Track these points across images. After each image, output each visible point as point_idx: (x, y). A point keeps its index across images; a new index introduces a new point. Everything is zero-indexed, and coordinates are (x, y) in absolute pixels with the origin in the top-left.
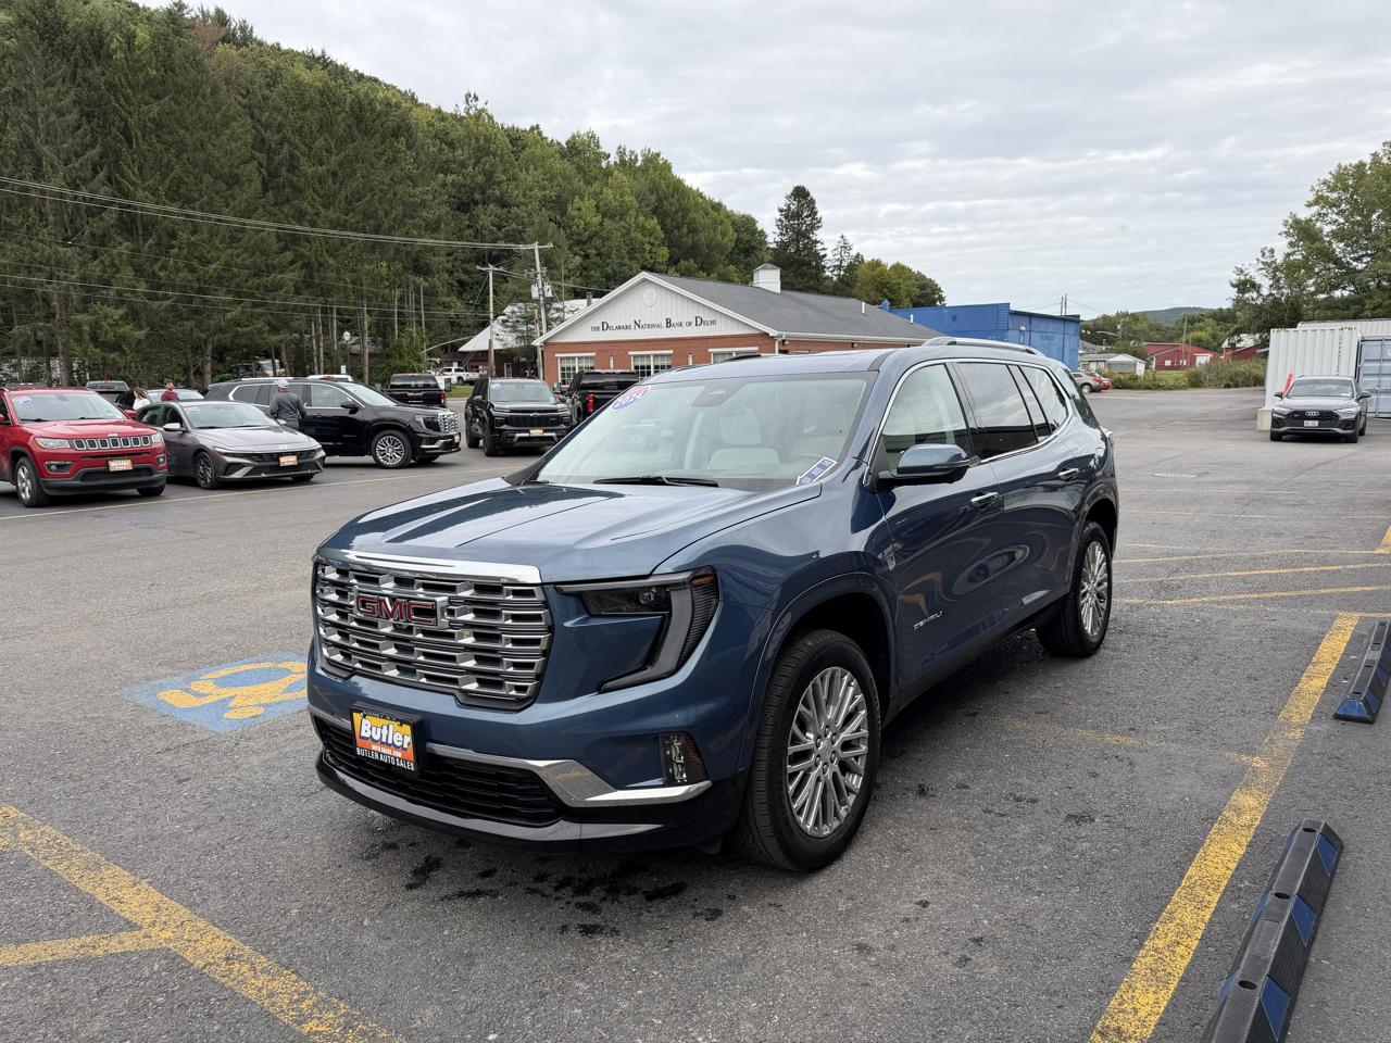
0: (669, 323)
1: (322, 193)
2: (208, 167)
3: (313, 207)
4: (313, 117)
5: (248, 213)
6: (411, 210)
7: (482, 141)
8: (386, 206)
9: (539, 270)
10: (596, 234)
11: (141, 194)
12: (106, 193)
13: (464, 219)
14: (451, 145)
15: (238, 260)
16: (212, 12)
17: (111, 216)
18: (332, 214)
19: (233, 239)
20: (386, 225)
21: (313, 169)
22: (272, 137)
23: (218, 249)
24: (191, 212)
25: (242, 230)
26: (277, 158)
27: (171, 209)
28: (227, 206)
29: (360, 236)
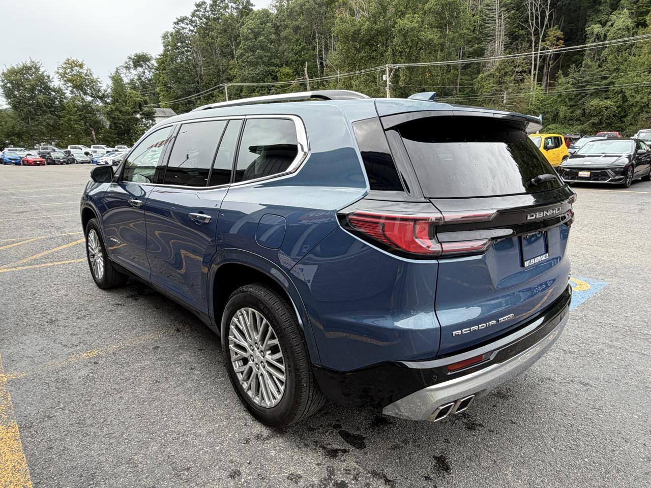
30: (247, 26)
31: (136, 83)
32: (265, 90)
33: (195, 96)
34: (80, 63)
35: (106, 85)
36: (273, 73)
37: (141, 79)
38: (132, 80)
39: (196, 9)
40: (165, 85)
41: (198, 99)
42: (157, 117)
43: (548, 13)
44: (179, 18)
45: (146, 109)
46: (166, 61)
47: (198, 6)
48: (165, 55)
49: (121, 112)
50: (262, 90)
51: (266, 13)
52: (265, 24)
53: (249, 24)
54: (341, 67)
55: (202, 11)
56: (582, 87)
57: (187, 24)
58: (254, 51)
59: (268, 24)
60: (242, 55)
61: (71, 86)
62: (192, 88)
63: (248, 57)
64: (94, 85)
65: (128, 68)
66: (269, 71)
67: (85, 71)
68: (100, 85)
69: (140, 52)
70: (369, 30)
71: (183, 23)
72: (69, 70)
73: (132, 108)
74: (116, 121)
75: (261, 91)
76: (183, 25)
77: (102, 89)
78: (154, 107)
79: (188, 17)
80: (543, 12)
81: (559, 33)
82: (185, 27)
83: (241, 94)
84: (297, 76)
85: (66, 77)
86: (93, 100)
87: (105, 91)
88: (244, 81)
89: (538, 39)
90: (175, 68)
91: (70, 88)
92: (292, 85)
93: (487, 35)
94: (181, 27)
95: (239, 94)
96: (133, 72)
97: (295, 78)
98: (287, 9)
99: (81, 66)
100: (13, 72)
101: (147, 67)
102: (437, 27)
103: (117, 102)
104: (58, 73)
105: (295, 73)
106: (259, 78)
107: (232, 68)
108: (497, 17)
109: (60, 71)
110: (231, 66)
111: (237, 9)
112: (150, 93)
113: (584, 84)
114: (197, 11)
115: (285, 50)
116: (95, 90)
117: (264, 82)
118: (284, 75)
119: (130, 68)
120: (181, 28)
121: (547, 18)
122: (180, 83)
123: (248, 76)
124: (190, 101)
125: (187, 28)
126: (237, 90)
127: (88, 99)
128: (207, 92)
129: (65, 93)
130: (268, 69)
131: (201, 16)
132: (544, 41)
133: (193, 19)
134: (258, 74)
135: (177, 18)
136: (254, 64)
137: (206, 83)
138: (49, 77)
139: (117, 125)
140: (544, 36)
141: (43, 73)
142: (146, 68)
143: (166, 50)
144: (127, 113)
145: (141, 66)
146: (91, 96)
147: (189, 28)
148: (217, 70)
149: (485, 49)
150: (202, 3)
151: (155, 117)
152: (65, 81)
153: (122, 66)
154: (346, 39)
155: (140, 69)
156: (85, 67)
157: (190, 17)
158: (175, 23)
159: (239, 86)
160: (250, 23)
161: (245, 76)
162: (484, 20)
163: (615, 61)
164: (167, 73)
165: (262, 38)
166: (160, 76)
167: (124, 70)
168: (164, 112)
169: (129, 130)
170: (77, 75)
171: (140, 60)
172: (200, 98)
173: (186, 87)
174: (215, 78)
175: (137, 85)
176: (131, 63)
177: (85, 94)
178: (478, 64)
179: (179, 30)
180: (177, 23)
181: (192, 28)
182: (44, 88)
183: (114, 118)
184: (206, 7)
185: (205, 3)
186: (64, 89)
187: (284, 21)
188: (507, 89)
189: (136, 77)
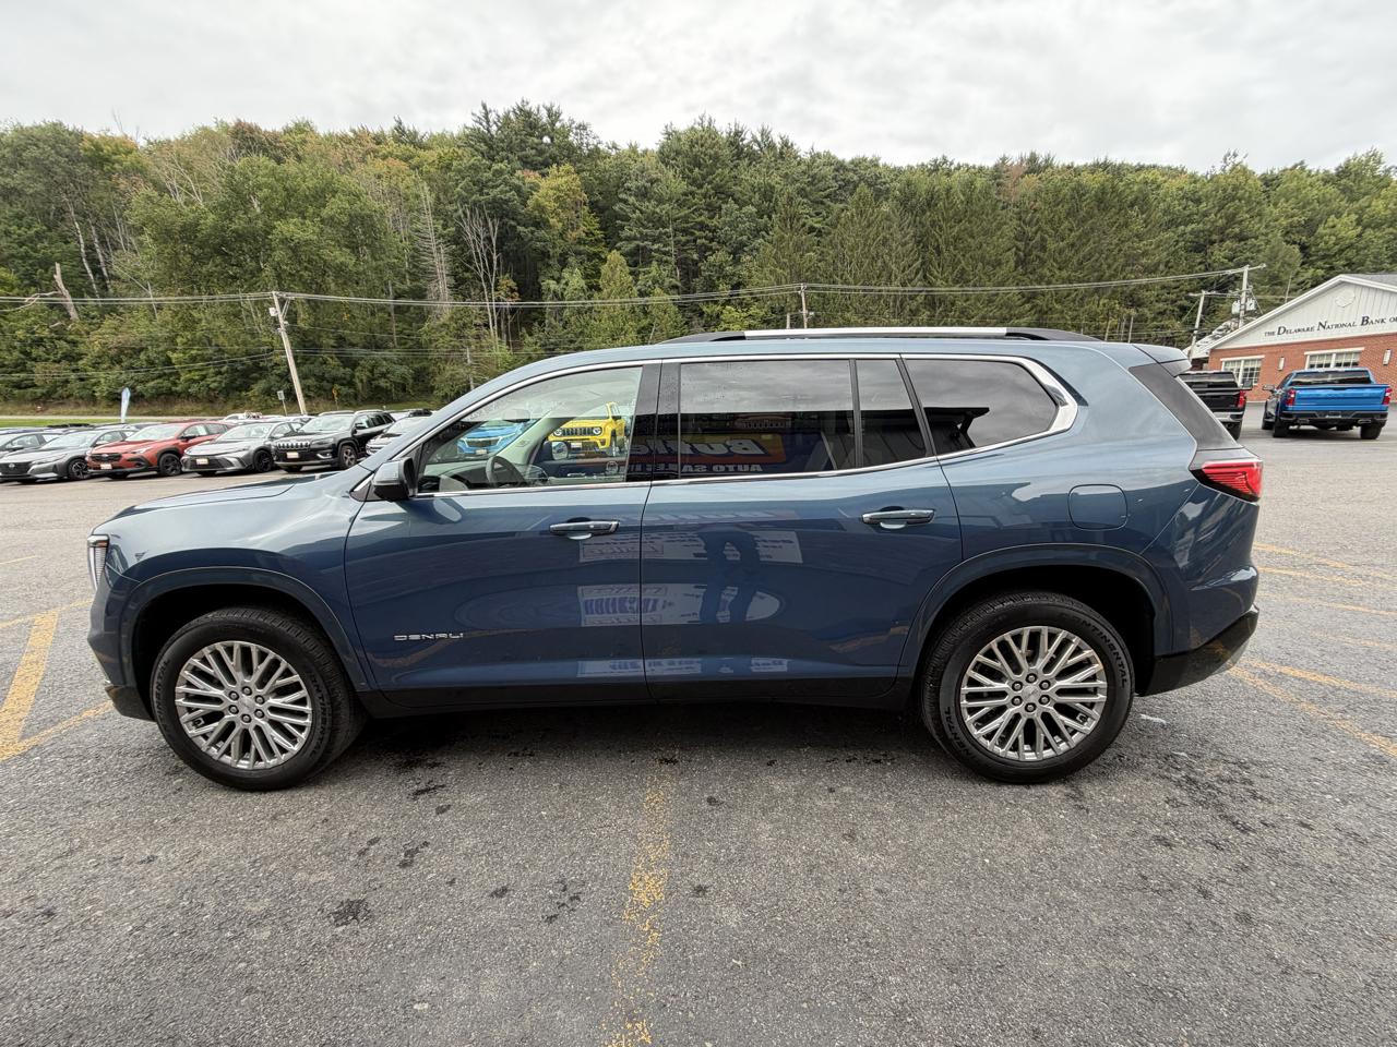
0: (1365, 321)
1: (1059, 260)
2: (982, 259)
3: (1051, 271)
4: (1062, 209)
5: (1002, 284)
6: (1131, 260)
7: (1229, 191)
8: (1109, 261)
9: (1244, 288)
10: (1350, 246)
11: (939, 282)
12: (920, 286)
13: (1198, 258)
14: (1198, 201)
15: (991, 314)
16: (1028, 155)
17: (920, 299)
18: (1064, 274)
19: (990, 301)
20: (1107, 274)
21: (1056, 245)
22: (1030, 230)
23: (979, 309)
24: (966, 288)
25: (997, 295)
26: (1031, 243)
27: (954, 289)
28: (989, 281)
29: (1083, 286)
43: (495, 257)
54: (161, 285)
56: (550, 349)
70: (218, 229)
80: (489, 254)
81: (512, 284)
84: (33, 289)
89: (489, 286)
92: (23, 304)
93: (425, 271)
97: (30, 293)
102: (347, 246)
105: (26, 282)
108: (434, 249)
113: (552, 347)
121: (495, 262)
132: (496, 290)
140: (496, 286)
149: (426, 290)
154: (165, 235)
162: (416, 250)
163: (578, 324)
178: (420, 308)
188: (469, 345)
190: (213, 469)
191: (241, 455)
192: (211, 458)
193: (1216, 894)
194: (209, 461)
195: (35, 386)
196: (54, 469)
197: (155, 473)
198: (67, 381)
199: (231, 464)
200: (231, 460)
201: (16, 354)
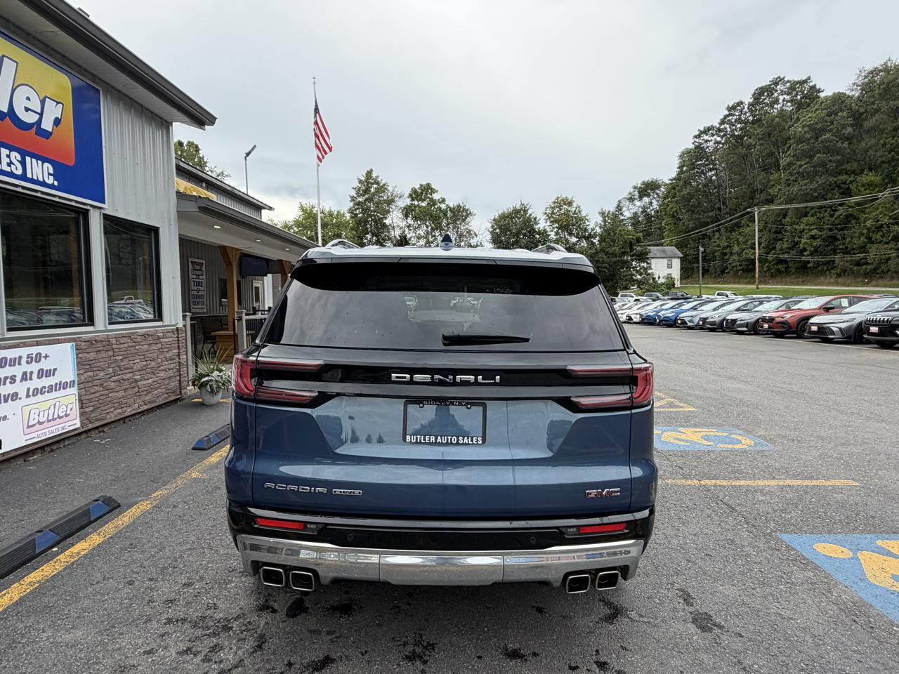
30: (803, 122)
31: (639, 217)
32: (826, 211)
33: (713, 228)
34: (570, 200)
35: (594, 222)
36: (842, 186)
37: (646, 211)
38: (635, 214)
39: (728, 113)
40: (673, 216)
41: (717, 231)
42: (653, 258)
44: (702, 129)
45: (639, 248)
46: (678, 186)
47: (729, 109)
48: (678, 178)
49: (607, 253)
50: (820, 213)
51: (839, 99)
52: (836, 114)
53: (805, 120)
55: (737, 114)
57: (713, 135)
58: (811, 157)
59: (840, 114)
60: (790, 164)
61: (557, 227)
62: (709, 217)
63: (801, 166)
64: (581, 224)
65: (631, 199)
66: (836, 182)
67: (574, 209)
68: (587, 223)
69: (648, 178)
71: (707, 135)
72: (557, 209)
73: (620, 249)
74: (599, 265)
75: (818, 214)
76: (706, 137)
77: (589, 228)
78: (649, 246)
79: (714, 125)
82: (710, 139)
83: (783, 220)
84: (889, 186)
85: (553, 217)
86: (577, 241)
87: (593, 230)
88: (791, 201)
90: (689, 193)
91: (555, 230)
92: (878, 199)
94: (703, 140)
95: (781, 220)
96: (638, 203)
97: (885, 189)
98: (879, 85)
99: (570, 204)
100: (503, 217)
101: (655, 196)
103: (604, 241)
104: (546, 213)
105: (887, 181)
106: (816, 194)
107: (773, 185)
109: (548, 212)
110: (772, 183)
111: (791, 101)
112: (656, 228)
114: (728, 116)
115: (870, 148)
116: (581, 229)
117: (826, 200)
118: (863, 186)
119: (635, 199)
120: (703, 142)
122: (693, 212)
123: (797, 194)
124: (706, 234)
125: (712, 140)
126: (778, 215)
127: (572, 240)
128: (731, 220)
129: (549, 235)
130: (835, 179)
131: (733, 121)
133: (723, 127)
134: (815, 190)
135: (699, 130)
136: (811, 176)
137: (730, 210)
138: (535, 219)
139: (600, 269)
141: (530, 215)
142: (654, 198)
143: (679, 174)
144: (614, 254)
145: (648, 196)
146: (577, 237)
147: (715, 140)
148: (750, 189)
150: (738, 104)
151: (648, 258)
152: (552, 222)
153: (626, 198)
155: (646, 200)
156: (575, 205)
157: (718, 126)
158: (695, 137)
159: (782, 209)
160: (809, 117)
161: (792, 193)
164: (676, 201)
165: (828, 135)
166: (668, 206)
167: (627, 203)
168: (664, 251)
169: (614, 275)
170: (565, 214)
171: (647, 189)
172: (719, 231)
173: (701, 217)
174: (745, 201)
175: (640, 219)
176: (636, 193)
177: (571, 234)
179: (701, 144)
180: (698, 136)
181: (719, 139)
182: (529, 232)
183: (597, 261)
184: (744, 108)
185: (742, 103)
186: (549, 230)
187: (873, 103)
189: (640, 210)
190: (823, 336)
191: (843, 326)
192: (820, 326)
193: (147, 582)
194: (819, 328)
195: (867, 263)
196: (747, 325)
197: (795, 335)
198: (889, 259)
199: (833, 333)
200: (834, 329)
201: (863, 238)
